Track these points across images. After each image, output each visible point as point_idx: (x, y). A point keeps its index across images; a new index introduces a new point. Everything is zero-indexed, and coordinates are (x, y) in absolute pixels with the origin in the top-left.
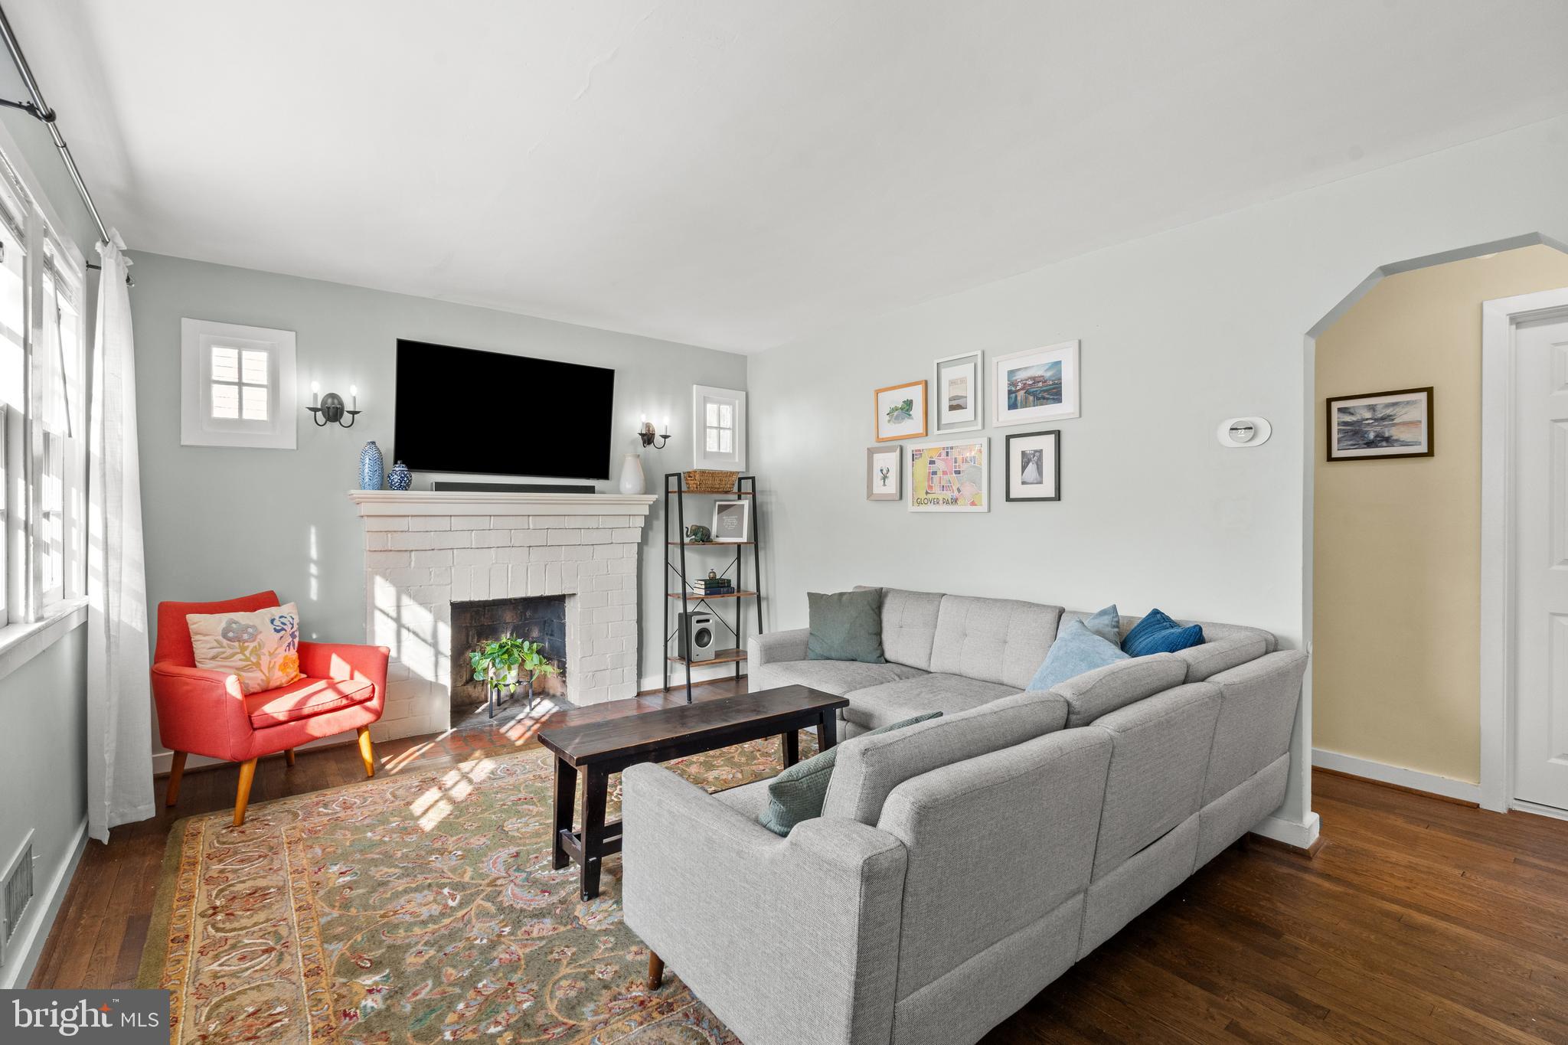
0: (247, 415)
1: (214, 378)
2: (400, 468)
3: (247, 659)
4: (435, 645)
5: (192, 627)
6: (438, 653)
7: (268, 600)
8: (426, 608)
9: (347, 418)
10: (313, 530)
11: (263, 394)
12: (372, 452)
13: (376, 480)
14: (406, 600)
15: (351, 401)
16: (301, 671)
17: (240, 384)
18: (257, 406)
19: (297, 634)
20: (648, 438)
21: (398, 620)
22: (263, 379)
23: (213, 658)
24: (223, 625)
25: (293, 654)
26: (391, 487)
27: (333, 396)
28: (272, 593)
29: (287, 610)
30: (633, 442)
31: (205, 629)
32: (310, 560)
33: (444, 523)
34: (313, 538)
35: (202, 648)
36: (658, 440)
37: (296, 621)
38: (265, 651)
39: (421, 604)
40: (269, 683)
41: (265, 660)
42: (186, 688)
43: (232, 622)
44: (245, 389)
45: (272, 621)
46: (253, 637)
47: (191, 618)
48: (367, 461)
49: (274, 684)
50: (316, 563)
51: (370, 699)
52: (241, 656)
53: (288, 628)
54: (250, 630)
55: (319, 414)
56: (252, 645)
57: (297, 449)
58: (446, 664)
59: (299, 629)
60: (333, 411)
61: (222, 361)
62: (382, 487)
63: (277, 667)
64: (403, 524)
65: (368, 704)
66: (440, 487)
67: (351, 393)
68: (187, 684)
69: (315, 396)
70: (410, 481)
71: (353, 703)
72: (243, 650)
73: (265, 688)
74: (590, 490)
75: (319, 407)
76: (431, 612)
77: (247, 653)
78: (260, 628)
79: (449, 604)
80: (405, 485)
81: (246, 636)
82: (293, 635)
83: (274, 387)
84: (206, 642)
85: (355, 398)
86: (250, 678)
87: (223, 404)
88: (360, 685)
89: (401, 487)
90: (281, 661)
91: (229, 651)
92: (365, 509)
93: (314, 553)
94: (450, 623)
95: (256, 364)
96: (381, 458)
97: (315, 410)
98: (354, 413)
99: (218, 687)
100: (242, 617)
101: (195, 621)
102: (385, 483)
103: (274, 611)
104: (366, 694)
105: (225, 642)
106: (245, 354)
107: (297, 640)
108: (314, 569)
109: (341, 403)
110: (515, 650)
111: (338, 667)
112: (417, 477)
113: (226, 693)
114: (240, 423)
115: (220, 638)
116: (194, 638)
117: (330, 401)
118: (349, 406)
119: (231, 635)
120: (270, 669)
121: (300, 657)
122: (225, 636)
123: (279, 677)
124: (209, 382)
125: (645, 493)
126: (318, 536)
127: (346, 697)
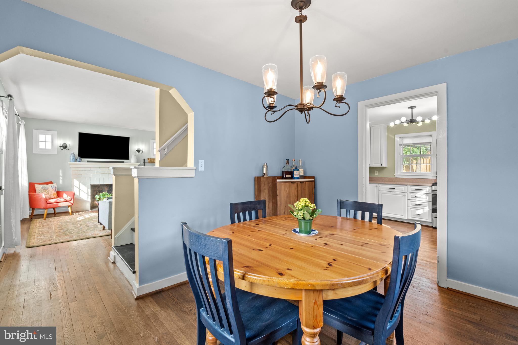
0: (47, 148)
1: (40, 141)
2: (79, 158)
3: (46, 193)
4: (88, 194)
5: (36, 187)
6: (88, 195)
7: (51, 183)
8: (85, 186)
9: (68, 148)
10: (61, 170)
11: (50, 144)
12: (73, 155)
13: (74, 160)
14: (80, 184)
15: (69, 145)
16: (57, 196)
17: (45, 142)
18: (49, 146)
19: (56, 189)
20: (139, 151)
21: (79, 188)
22: (50, 141)
23: (40, 192)
24: (42, 186)
25: (56, 193)
26: (77, 162)
27: (65, 144)
28: (52, 182)
29: (54, 185)
30: (135, 152)
31: (38, 188)
32: (60, 176)
33: (89, 169)
34: (61, 172)
35: (37, 190)
36: (141, 152)
37: (56, 186)
38: (50, 191)
39: (84, 185)
40: (50, 197)
41: (50, 193)
42: (35, 197)
43: (44, 186)
44: (46, 142)
45: (51, 186)
46: (47, 189)
47: (35, 185)
48: (72, 156)
49: (51, 198)
50: (62, 177)
51: (71, 201)
52: (45, 192)
53: (55, 188)
54: (47, 188)
55: (62, 147)
56: (47, 190)
57: (57, 154)
58: (90, 197)
59: (57, 188)
60: (65, 147)
61: (42, 137)
62: (75, 162)
63: (52, 194)
64: (79, 169)
65: (70, 202)
66: (88, 161)
67: (69, 143)
68: (35, 196)
69: (61, 144)
70: (81, 160)
71: (67, 201)
72: (45, 191)
73: (50, 198)
74: (123, 162)
75: (62, 146)
76: (86, 186)
77: (46, 192)
78: (49, 187)
79: (90, 185)
80: (80, 161)
81: (46, 189)
82: (55, 189)
83: (52, 142)
84: (39, 189)
85: (69, 144)
86: (47, 196)
87: (42, 146)
88: (69, 198)
89: (79, 162)
90: (53, 194)
91: (43, 191)
92: (71, 166)
93: (61, 175)
94: (90, 189)
95: (49, 138)
96: (75, 156)
97: (61, 147)
98: (69, 147)
99: (41, 196)
100: (45, 185)
101: (36, 186)
102: (76, 161)
103: (52, 185)
104: (70, 200)
105: (42, 189)
106: (46, 136)
107: (56, 190)
108: (61, 178)
109: (67, 145)
110: (106, 195)
111: (65, 196)
112: (83, 159)
113: (42, 197)
114: (45, 149)
115: (41, 189)
116: (36, 189)
117: (64, 144)
118: (68, 146)
119: (43, 188)
120: (51, 195)
121: (57, 193)
122: (42, 188)
123: (52, 196)
124: (39, 141)
125: (137, 163)
126: (62, 171)
127: (65, 200)
